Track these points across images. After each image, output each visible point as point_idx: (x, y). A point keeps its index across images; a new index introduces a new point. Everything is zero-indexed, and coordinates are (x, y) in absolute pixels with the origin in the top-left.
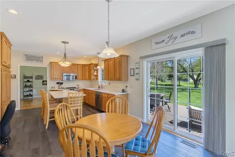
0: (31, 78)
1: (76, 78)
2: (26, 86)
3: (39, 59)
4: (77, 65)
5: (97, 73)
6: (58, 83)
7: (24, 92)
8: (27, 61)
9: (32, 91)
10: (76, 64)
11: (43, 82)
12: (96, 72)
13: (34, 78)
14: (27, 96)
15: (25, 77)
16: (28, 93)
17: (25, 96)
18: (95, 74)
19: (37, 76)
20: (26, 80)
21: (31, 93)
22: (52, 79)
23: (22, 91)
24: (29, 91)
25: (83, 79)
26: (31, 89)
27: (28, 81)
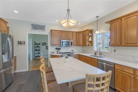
0: (39, 44)
1: (71, 45)
2: (36, 50)
3: (42, 28)
4: (73, 32)
5: (92, 39)
6: (56, 49)
7: (35, 54)
8: (33, 30)
9: (39, 53)
10: (71, 32)
11: (46, 47)
12: (91, 37)
13: (41, 44)
14: (37, 56)
15: (36, 44)
16: (37, 55)
17: (35, 57)
18: (90, 40)
19: (43, 43)
20: (36, 46)
21: (39, 55)
22: (52, 45)
23: (34, 53)
24: (38, 53)
25: (78, 45)
26: (39, 52)
27: (37, 46)
